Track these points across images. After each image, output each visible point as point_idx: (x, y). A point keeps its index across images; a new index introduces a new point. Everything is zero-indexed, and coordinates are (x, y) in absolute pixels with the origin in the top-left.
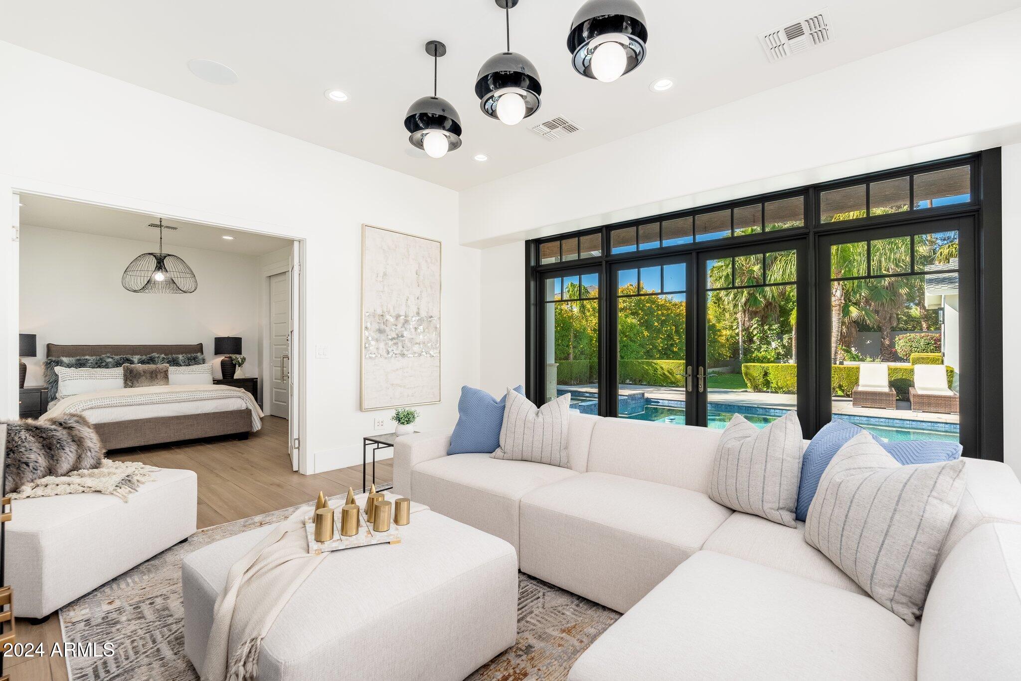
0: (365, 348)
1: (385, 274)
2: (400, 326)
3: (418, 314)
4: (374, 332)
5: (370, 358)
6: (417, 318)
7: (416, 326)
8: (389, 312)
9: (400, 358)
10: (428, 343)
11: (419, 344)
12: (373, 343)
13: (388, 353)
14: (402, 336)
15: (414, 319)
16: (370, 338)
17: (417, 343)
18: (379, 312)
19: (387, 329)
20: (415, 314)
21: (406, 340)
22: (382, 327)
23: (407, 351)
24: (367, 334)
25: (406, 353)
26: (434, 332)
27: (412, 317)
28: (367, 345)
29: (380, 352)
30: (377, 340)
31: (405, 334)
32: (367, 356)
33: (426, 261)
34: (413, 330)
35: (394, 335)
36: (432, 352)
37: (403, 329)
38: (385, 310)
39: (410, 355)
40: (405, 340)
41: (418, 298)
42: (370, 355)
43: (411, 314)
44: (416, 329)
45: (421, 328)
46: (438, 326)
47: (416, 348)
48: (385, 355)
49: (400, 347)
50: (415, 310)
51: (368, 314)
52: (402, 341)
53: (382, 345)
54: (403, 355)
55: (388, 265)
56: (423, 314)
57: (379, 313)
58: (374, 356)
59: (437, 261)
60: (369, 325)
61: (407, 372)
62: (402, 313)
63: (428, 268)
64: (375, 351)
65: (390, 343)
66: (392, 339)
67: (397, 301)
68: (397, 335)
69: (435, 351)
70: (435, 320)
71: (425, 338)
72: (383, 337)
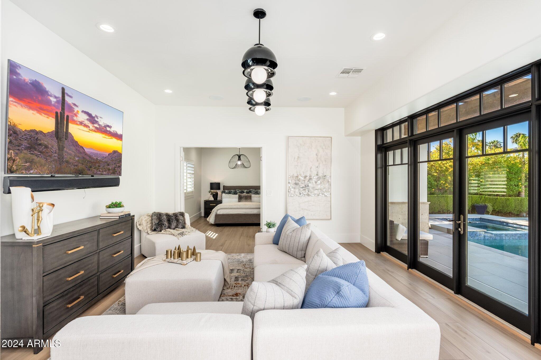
0: (288, 191)
1: (298, 157)
2: (306, 181)
3: (317, 175)
4: (293, 184)
5: (291, 196)
6: (317, 177)
8: (301, 175)
9: (307, 197)
10: (324, 189)
11: (318, 190)
12: (292, 189)
13: (300, 194)
14: (308, 186)
15: (315, 177)
16: (291, 187)
17: (316, 189)
18: (296, 175)
19: (300, 183)
20: (315, 175)
21: (310, 188)
22: (297, 182)
24: (289, 185)
25: (310, 194)
26: (327, 184)
27: (314, 177)
28: (289, 191)
29: (296, 193)
30: (294, 188)
31: (310, 185)
32: (289, 196)
33: (322, 148)
34: (314, 183)
35: (303, 186)
36: (326, 194)
37: (309, 183)
38: (298, 174)
39: (313, 195)
41: (317, 167)
42: (291, 195)
43: (313, 175)
44: (316, 182)
45: (319, 182)
46: (330, 180)
47: (316, 192)
48: (299, 195)
49: (307, 191)
50: (316, 173)
51: (290, 176)
52: (308, 188)
53: (297, 190)
54: (308, 195)
55: (300, 153)
56: (320, 175)
57: (295, 176)
58: (293, 195)
59: (329, 147)
60: (290, 181)
61: (311, 203)
62: (308, 175)
63: (324, 151)
64: (294, 193)
65: (301, 189)
66: (302, 188)
67: (305, 169)
68: (305, 185)
69: (328, 193)
70: (328, 177)
71: (322, 187)
72: (297, 187)
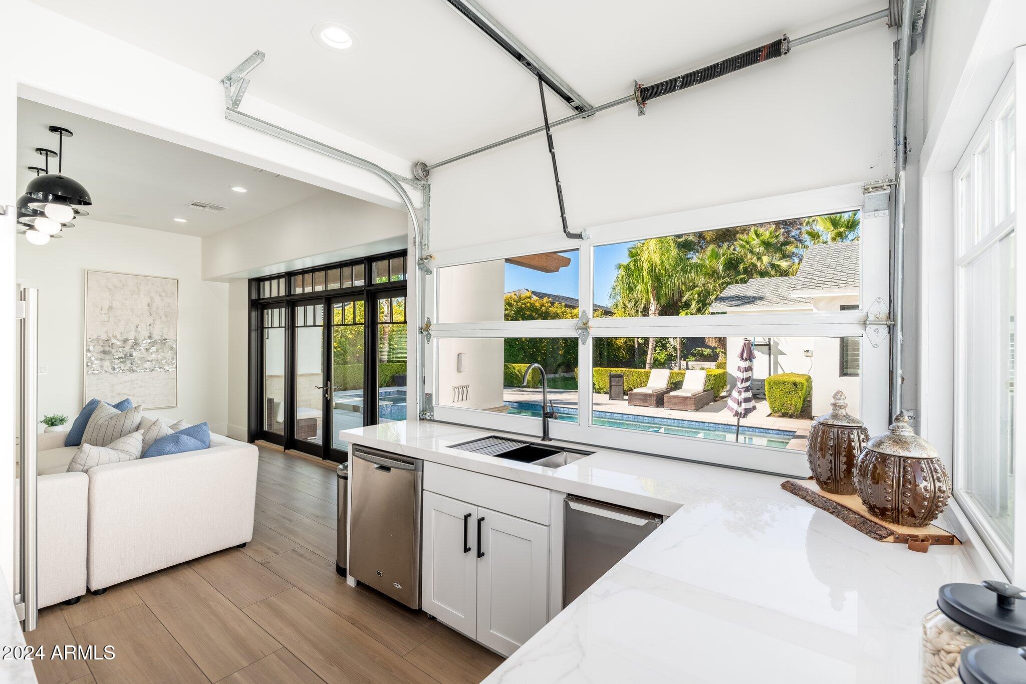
0: (87, 366)
1: (111, 308)
2: (127, 348)
3: (150, 337)
4: (97, 353)
5: (93, 373)
6: (149, 341)
7: (148, 347)
8: (115, 337)
9: (128, 373)
10: (162, 360)
11: (151, 361)
12: (96, 362)
13: (114, 369)
14: (131, 355)
15: (144, 342)
16: (93, 358)
17: (149, 361)
18: (104, 337)
19: (113, 351)
20: (147, 338)
21: (136, 360)
22: (107, 349)
23: (137, 367)
24: (89, 355)
25: (135, 368)
26: (170, 352)
27: (143, 340)
28: (89, 364)
29: (105, 368)
30: (101, 360)
31: (134, 354)
32: (89, 373)
33: (160, 295)
34: (144, 351)
35: (121, 355)
36: (166, 368)
37: (133, 350)
38: (111, 335)
39: (141, 371)
40: (134, 359)
41: (150, 325)
42: (94, 372)
43: (141, 338)
44: (147, 350)
45: (154, 349)
46: (174, 347)
47: (147, 365)
48: (112, 371)
49: (128, 364)
50: (147, 335)
51: (91, 340)
52: (131, 360)
53: (107, 364)
54: (132, 371)
55: (114, 300)
56: (156, 337)
57: (103, 339)
58: (97, 372)
59: (174, 294)
60: (91, 348)
61: (137, 384)
62: (131, 336)
63: (163, 301)
64: (99, 368)
65: (117, 361)
66: (119, 358)
67: (125, 328)
68: (125, 355)
69: (171, 366)
70: (170, 342)
71: (159, 356)
72: (107, 357)
